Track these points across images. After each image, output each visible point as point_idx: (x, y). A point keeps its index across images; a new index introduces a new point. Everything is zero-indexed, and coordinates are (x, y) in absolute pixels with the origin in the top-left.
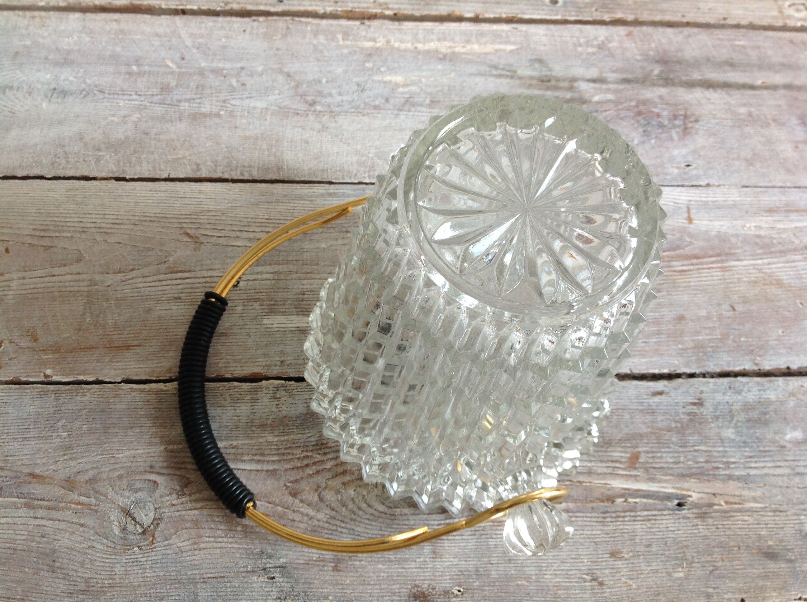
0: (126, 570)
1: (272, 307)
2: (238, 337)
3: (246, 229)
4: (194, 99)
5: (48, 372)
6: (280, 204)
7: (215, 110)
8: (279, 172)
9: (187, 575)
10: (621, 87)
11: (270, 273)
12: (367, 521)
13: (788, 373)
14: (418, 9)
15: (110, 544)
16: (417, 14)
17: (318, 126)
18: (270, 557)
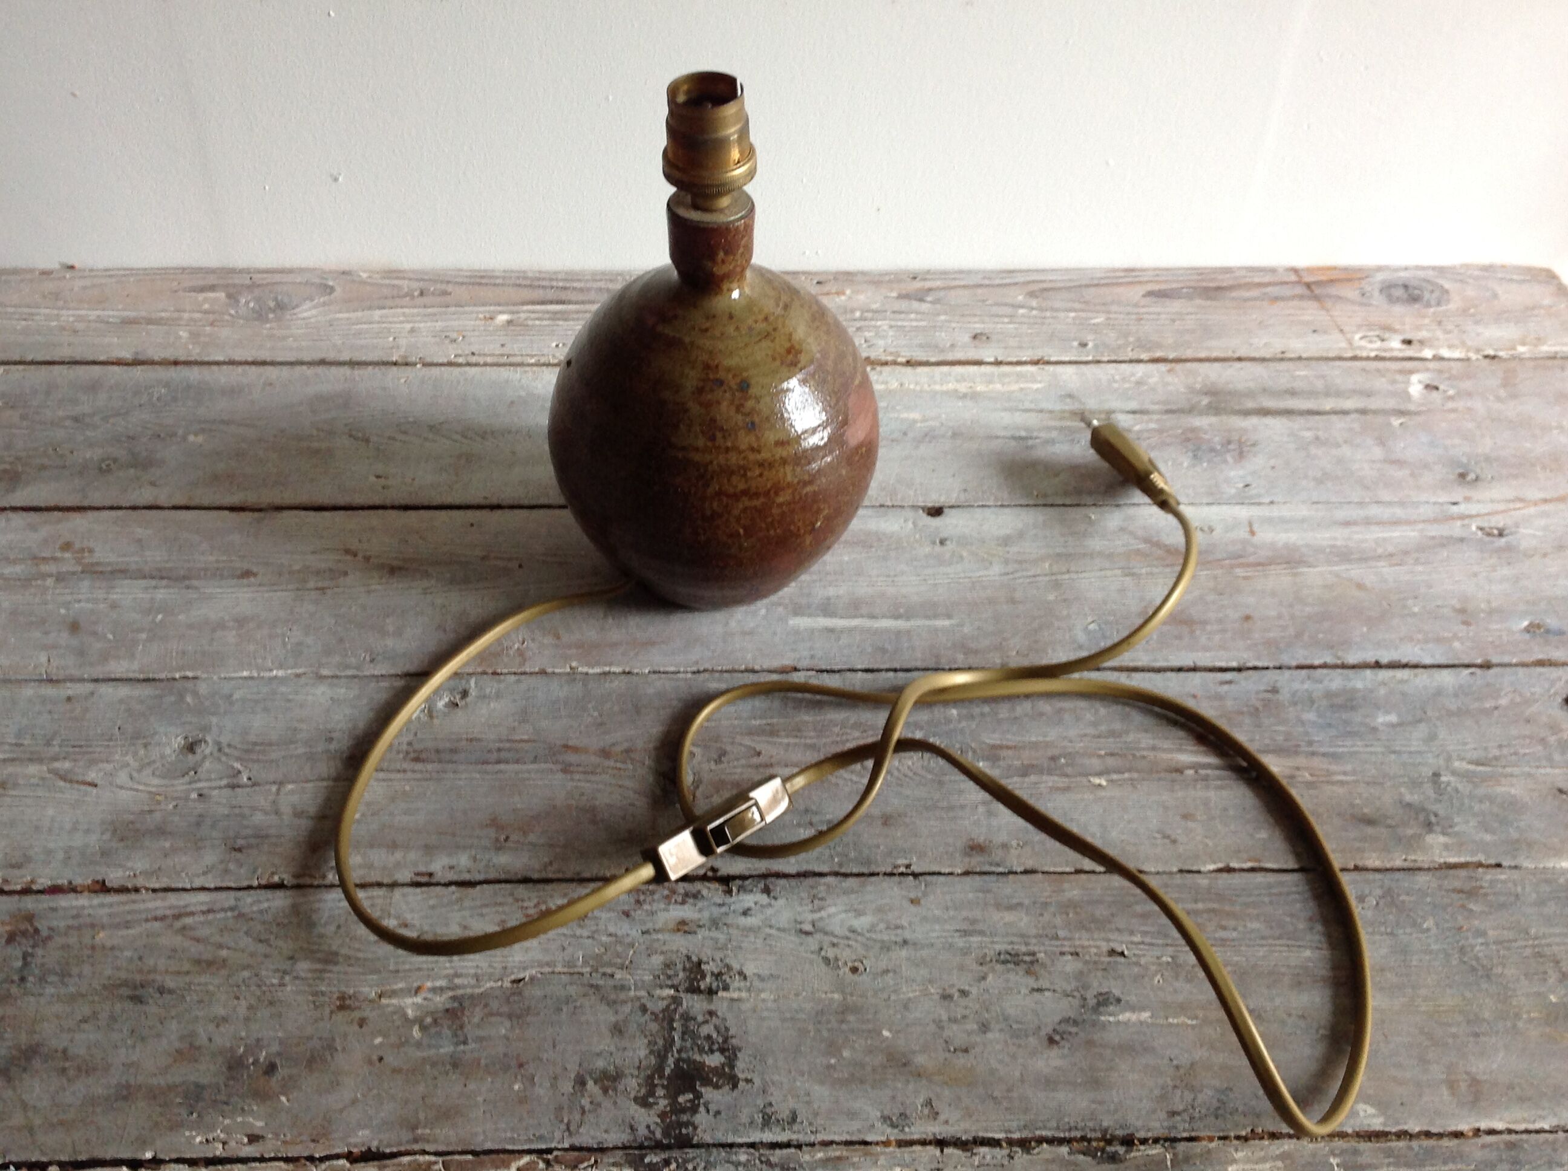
5: (574, 664)
10: (1165, 417)
13: (1378, 665)
14: (933, 356)
16: (933, 360)
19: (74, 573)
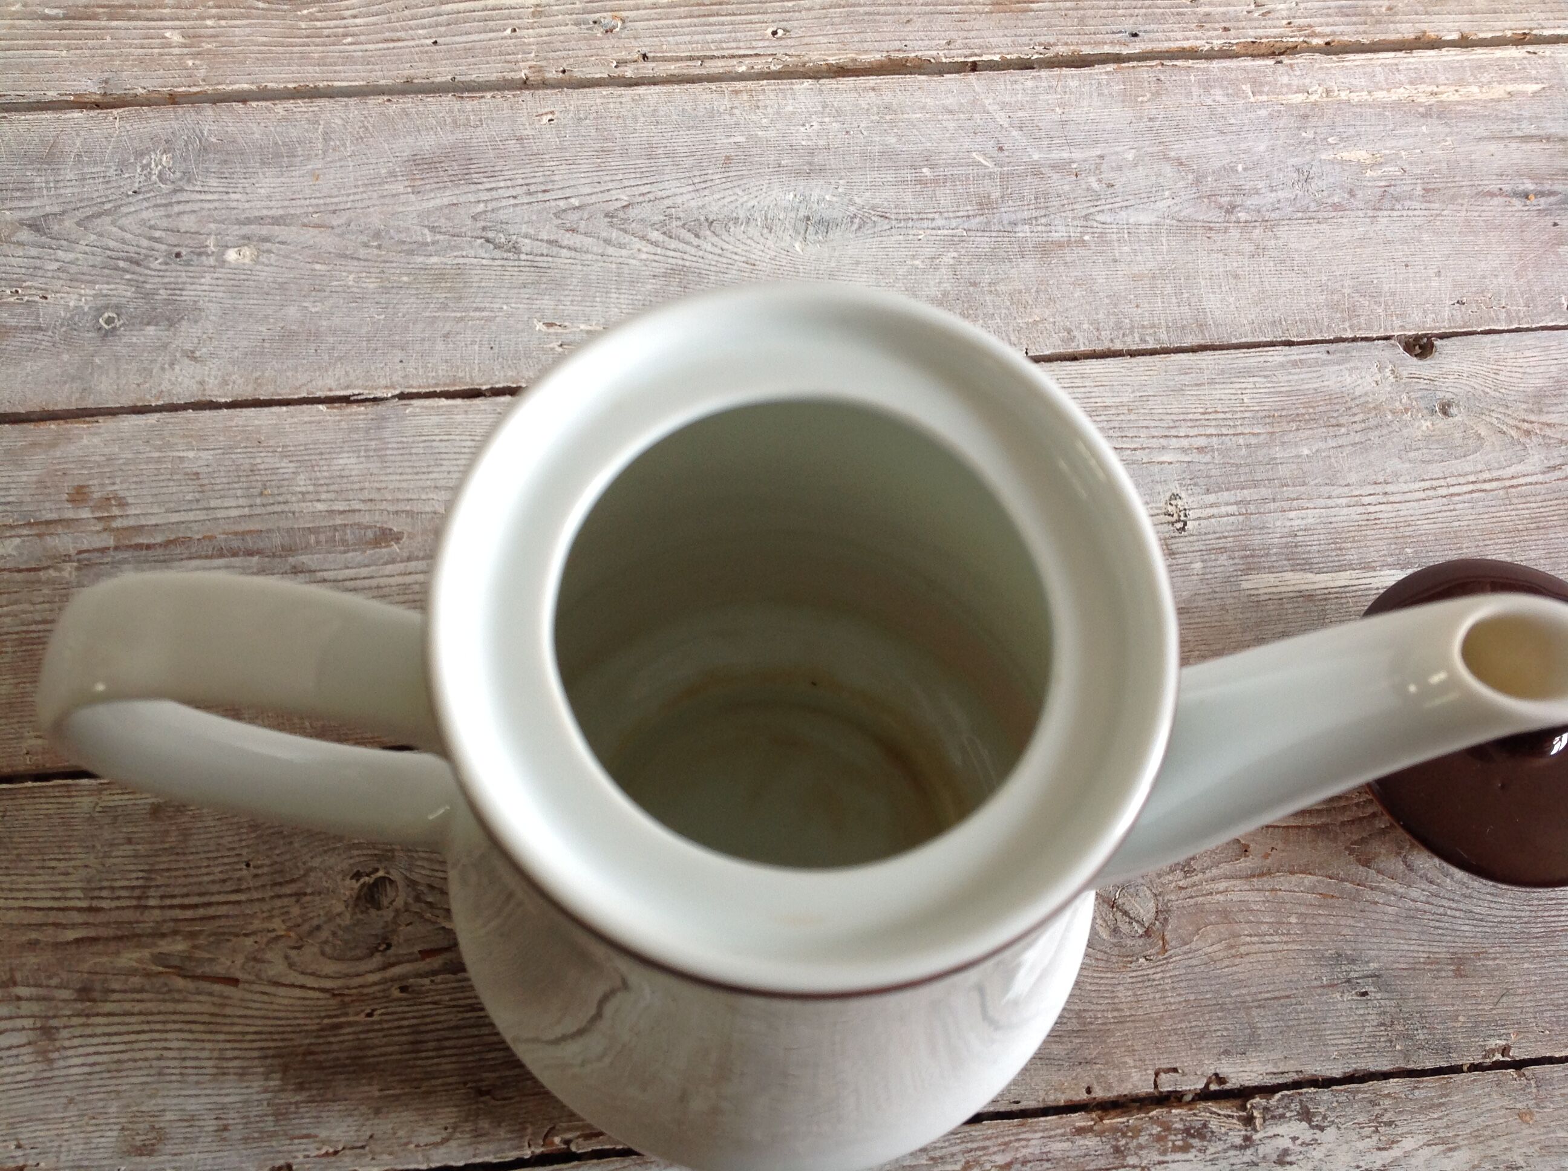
0: (1135, 995)
1: (1250, 560)
2: (1208, 614)
3: (1173, 432)
4: (1036, 218)
6: (1217, 386)
7: (1075, 233)
8: (1202, 332)
9: (1231, 997)
11: (1232, 504)
12: (1489, 897)
14: (1365, 32)
15: (1099, 955)
16: (1365, 39)
17: (1248, 248)
18: (1353, 961)
19: (103, 550)
